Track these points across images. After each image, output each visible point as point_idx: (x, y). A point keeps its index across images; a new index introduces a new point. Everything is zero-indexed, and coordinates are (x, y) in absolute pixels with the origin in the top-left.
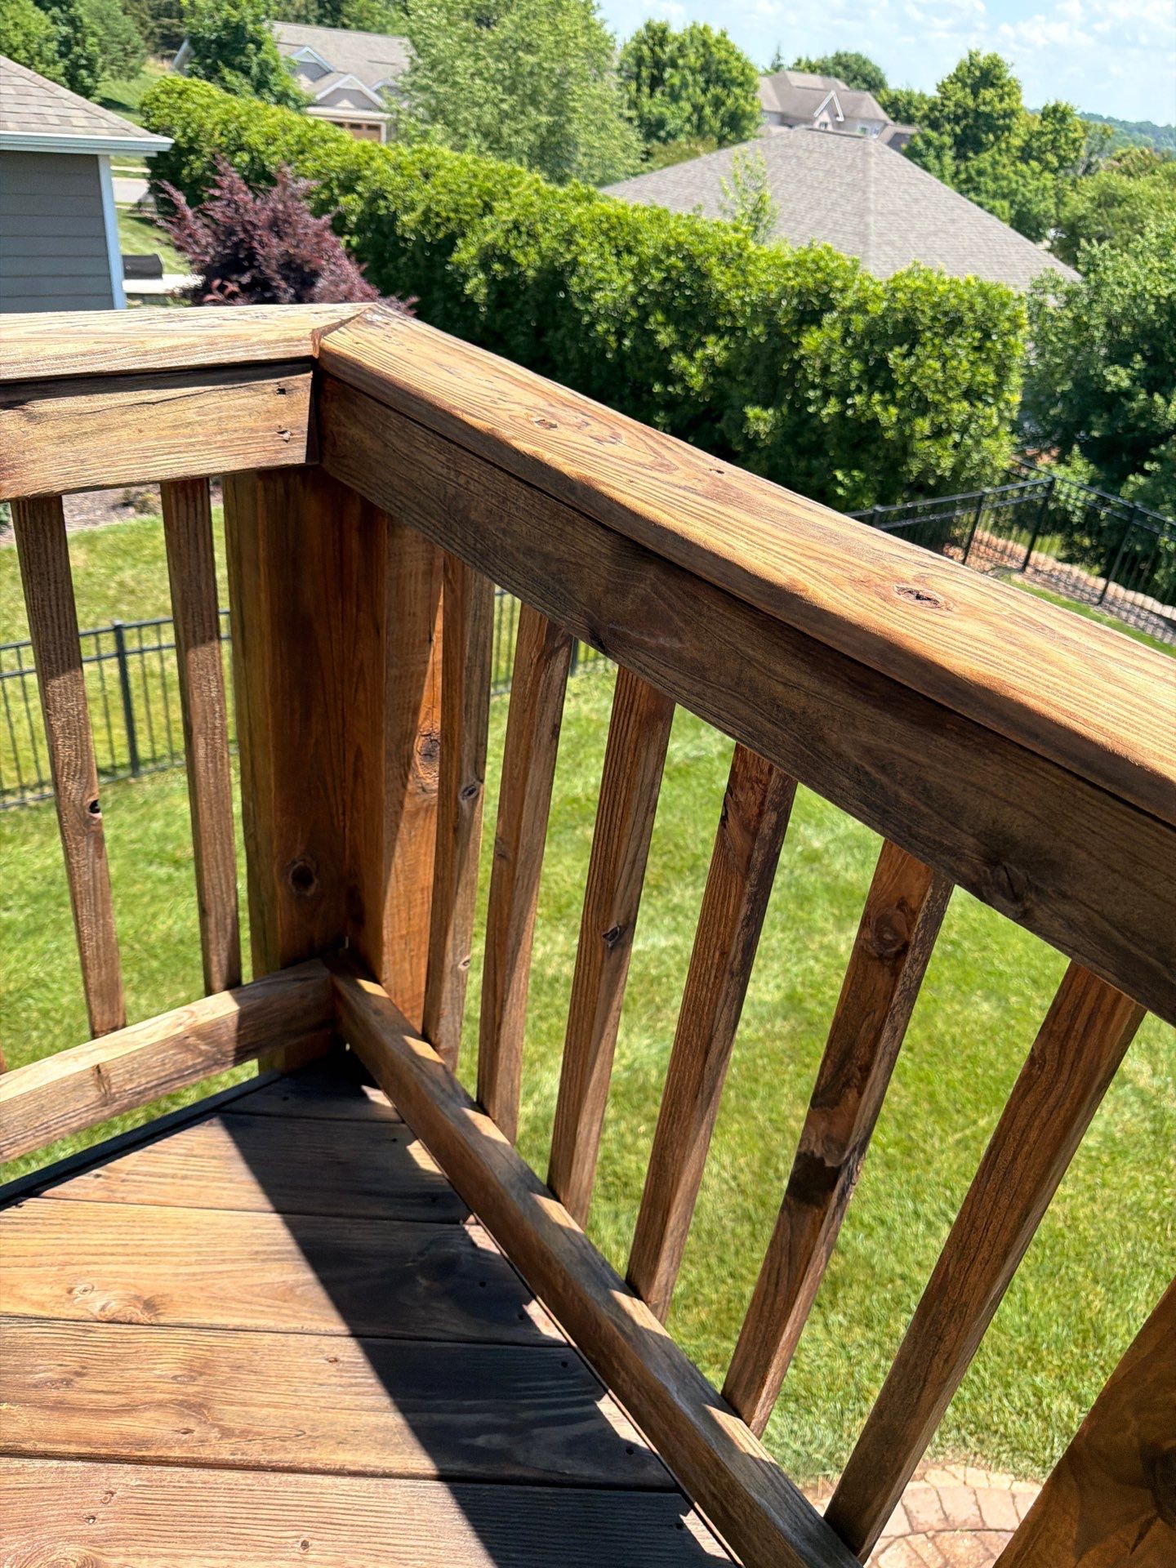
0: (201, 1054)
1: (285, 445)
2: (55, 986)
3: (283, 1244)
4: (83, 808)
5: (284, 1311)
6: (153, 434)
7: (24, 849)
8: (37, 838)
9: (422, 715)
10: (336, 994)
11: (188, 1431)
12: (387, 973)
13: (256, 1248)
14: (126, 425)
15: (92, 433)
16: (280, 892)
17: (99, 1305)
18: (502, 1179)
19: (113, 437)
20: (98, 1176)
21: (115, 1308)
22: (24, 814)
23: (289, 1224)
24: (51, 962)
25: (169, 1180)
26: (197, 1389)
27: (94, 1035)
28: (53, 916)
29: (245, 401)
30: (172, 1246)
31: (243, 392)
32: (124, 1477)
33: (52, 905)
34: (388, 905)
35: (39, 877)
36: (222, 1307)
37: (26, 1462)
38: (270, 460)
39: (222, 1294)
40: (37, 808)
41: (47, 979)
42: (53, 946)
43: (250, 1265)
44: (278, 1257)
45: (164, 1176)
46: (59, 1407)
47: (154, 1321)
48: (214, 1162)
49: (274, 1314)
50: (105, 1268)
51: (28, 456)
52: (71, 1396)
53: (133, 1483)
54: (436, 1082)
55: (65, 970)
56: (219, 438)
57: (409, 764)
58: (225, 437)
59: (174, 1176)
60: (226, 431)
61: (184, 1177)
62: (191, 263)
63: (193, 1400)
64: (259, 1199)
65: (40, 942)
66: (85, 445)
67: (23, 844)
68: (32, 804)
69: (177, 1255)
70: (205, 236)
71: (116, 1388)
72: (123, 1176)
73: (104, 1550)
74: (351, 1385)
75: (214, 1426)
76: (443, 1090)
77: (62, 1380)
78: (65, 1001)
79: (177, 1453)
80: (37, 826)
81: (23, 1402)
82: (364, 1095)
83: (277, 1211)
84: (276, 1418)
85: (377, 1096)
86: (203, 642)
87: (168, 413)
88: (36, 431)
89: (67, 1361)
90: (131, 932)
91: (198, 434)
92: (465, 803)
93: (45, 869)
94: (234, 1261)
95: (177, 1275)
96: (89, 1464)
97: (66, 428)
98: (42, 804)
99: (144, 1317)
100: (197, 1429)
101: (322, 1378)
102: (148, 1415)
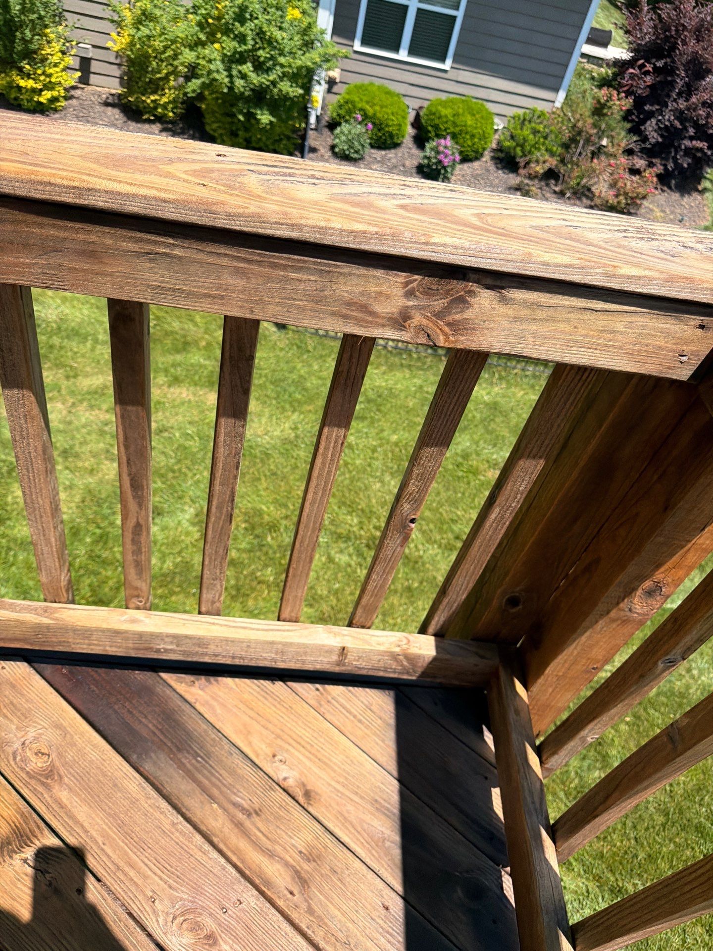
0: (402, 665)
1: (679, 365)
2: (357, 452)
3: (392, 805)
4: (406, 519)
5: (374, 852)
6: (583, 332)
7: (376, 371)
8: (384, 368)
9: (662, 569)
10: (496, 675)
11: (291, 893)
12: (535, 688)
13: (377, 798)
14: (568, 321)
15: (540, 320)
16: (495, 603)
17: (284, 775)
18: (543, 902)
19: (553, 326)
20: (317, 689)
21: (290, 783)
22: (383, 352)
23: (402, 794)
24: (361, 438)
25: (352, 718)
26: (308, 868)
27: (350, 625)
28: (372, 414)
29: (668, 326)
30: (335, 763)
31: (671, 320)
32: (251, 897)
33: (374, 409)
34: (560, 657)
35: (376, 390)
36: (343, 824)
37: (210, 849)
38: (661, 372)
39: (346, 815)
40: (391, 352)
41: (355, 447)
42: (365, 430)
43: (369, 807)
44: (387, 814)
45: (350, 713)
46: (239, 825)
47: (306, 806)
48: (379, 721)
49: (368, 850)
50: (296, 753)
51: (486, 325)
52: (247, 823)
53: (252, 904)
54: (531, 793)
55: (365, 446)
56: (631, 347)
57: (631, 593)
58: (637, 347)
59: (355, 716)
60: (640, 343)
61: (360, 721)
62: (630, 43)
63: (303, 874)
64: (393, 766)
65: (361, 425)
66: (530, 327)
67: (376, 368)
68: (390, 349)
69: (335, 771)
70: (648, 27)
71: (270, 835)
72: (330, 698)
73: (223, 935)
74: (388, 932)
75: (306, 901)
76: (533, 803)
77: (247, 811)
78: (358, 462)
79: (280, 903)
80: (386, 362)
81: (225, 810)
82: (482, 732)
83: (399, 780)
84: (340, 921)
85: (488, 738)
86: (534, 457)
87: (602, 321)
88: (502, 309)
89: (255, 800)
90: (404, 442)
91: (617, 341)
92: (661, 666)
93: (380, 387)
94: (362, 798)
95: (330, 785)
96: (238, 875)
97: (523, 312)
98: (394, 351)
99: (301, 800)
100: (297, 895)
101: (374, 914)
102: (278, 866)
